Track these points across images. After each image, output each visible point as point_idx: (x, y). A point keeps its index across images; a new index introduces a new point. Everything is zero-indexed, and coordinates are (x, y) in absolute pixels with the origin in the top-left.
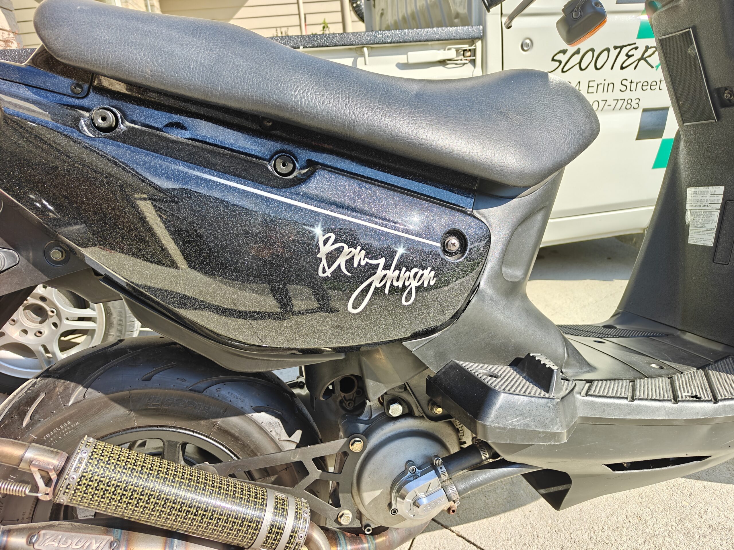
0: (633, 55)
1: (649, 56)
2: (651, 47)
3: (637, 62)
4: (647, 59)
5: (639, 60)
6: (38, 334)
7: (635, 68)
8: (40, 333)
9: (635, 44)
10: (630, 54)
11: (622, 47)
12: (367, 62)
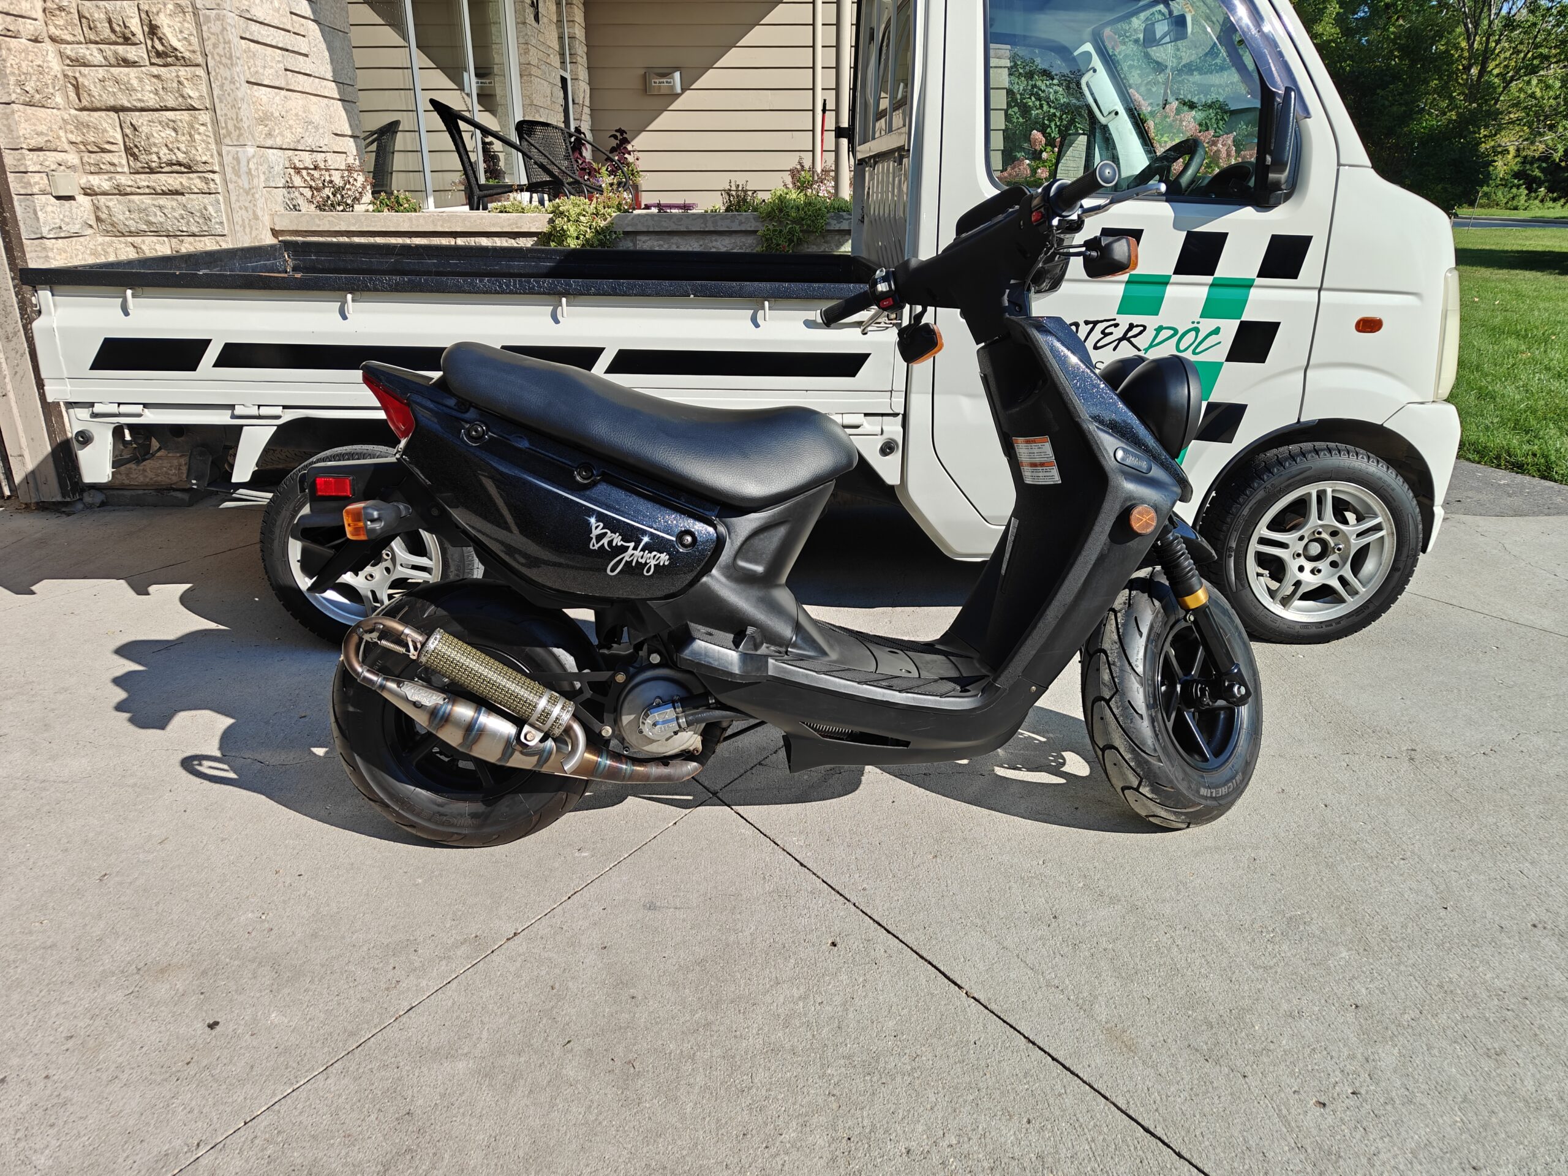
0: (1111, 333)
1: (1135, 336)
2: (1137, 326)
3: (1116, 342)
4: (1132, 340)
5: (1120, 340)
6: (369, 578)
7: (1114, 349)
8: (371, 576)
9: (1114, 320)
10: (1107, 331)
11: (1095, 323)
12: (767, 318)
